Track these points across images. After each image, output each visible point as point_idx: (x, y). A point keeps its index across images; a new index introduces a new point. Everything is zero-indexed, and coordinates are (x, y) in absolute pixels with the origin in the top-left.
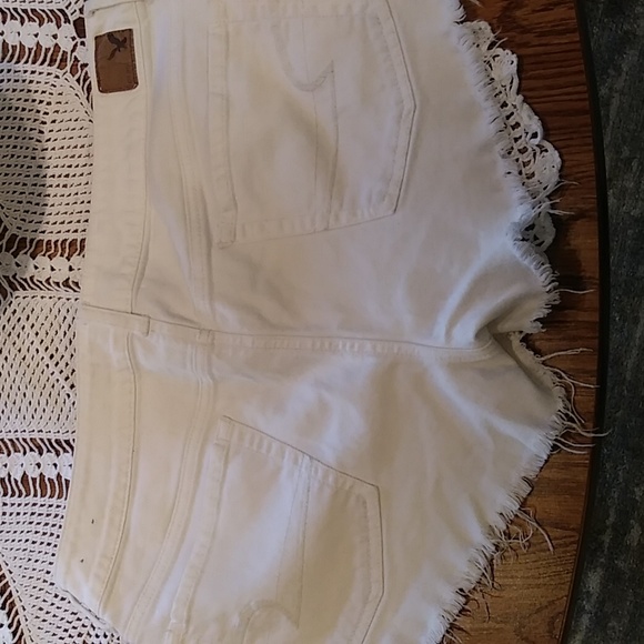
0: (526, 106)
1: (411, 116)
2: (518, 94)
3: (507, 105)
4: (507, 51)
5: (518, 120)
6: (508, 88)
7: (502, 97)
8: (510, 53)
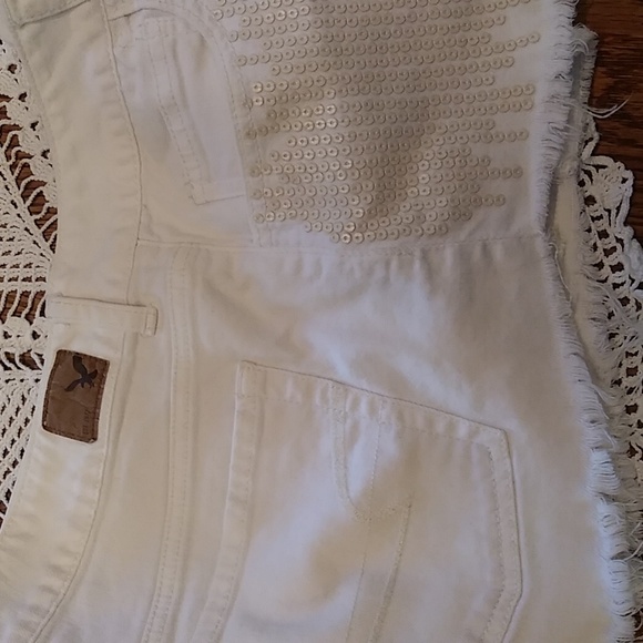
0: (636, 244)
1: (513, 604)
2: (625, 224)
3: (607, 236)
4: (619, 164)
5: (621, 259)
6: (614, 212)
7: (603, 225)
8: (622, 166)
